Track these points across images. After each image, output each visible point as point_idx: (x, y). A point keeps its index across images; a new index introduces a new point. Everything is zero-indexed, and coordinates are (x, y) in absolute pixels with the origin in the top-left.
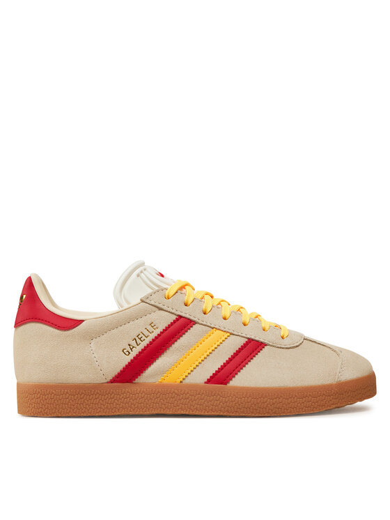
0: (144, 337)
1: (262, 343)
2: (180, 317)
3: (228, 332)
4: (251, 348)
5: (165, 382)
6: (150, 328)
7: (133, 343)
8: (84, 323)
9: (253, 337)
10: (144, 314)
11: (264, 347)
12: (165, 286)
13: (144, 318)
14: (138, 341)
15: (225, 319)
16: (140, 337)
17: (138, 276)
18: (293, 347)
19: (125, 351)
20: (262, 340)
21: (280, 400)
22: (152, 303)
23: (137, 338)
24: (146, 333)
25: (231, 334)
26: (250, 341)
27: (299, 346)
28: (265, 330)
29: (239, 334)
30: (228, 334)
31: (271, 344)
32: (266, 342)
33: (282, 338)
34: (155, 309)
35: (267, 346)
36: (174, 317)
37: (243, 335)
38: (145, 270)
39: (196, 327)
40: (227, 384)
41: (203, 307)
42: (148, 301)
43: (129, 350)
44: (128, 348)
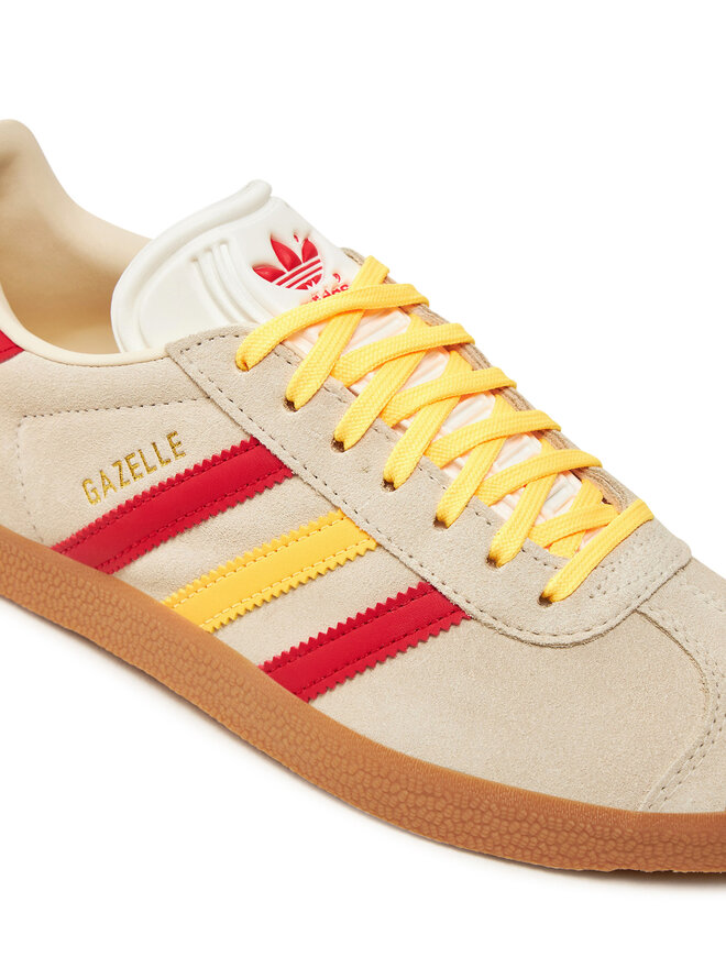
0: (141, 469)
1: (457, 609)
2: (255, 442)
3: (370, 537)
5: (178, 609)
6: (164, 445)
7: (112, 472)
8: (20, 356)
9: (435, 582)
11: (457, 624)
12: (241, 321)
14: (127, 473)
15: (389, 484)
16: (133, 461)
17: (195, 260)
18: (559, 646)
19: (89, 486)
20: (457, 599)
21: (440, 805)
22: (192, 370)
23: (125, 465)
24: (152, 459)
25: (379, 545)
26: (426, 589)
27: (588, 641)
28: (492, 561)
29: (403, 556)
30: (372, 545)
31: (486, 618)
32: (469, 608)
33: (545, 600)
34: (196, 393)
35: (472, 623)
36: (236, 438)
37: (413, 563)
38: (224, 242)
39: (289, 485)
40: (308, 699)
41: (339, 425)
42: (183, 360)
43: (100, 490)
44: (97, 481)
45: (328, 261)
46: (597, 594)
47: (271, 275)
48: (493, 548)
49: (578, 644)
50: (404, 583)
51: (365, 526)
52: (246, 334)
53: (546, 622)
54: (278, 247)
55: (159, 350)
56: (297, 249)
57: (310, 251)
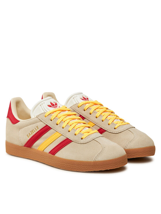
0: (34, 132)
2: (47, 125)
3: (61, 134)
4: (67, 142)
5: (39, 149)
6: (36, 128)
7: (30, 133)
8: (20, 122)
9: (68, 138)
10: (36, 122)
11: (71, 142)
12: (46, 112)
13: (36, 124)
14: (32, 133)
15: (63, 128)
17: (41, 105)
18: (84, 144)
20: (71, 139)
22: (39, 118)
24: (35, 130)
25: (62, 135)
26: (67, 139)
27: (87, 143)
28: (75, 135)
29: (65, 135)
30: (61, 135)
31: (74, 141)
32: (73, 140)
33: (82, 139)
34: (40, 121)
35: (73, 142)
36: (45, 125)
37: (66, 136)
38: (44, 103)
39: (51, 130)
40: (54, 155)
41: (57, 122)
42: (38, 117)
43: (29, 136)
44: (29, 135)
45: (58, 105)
46: (89, 138)
47: (50, 106)
48: (75, 133)
49: (86, 143)
50: (65, 138)
51: (60, 133)
52: (46, 113)
53: (82, 141)
54: (51, 103)
55: (36, 117)
56: (54, 104)
57: (56, 104)
